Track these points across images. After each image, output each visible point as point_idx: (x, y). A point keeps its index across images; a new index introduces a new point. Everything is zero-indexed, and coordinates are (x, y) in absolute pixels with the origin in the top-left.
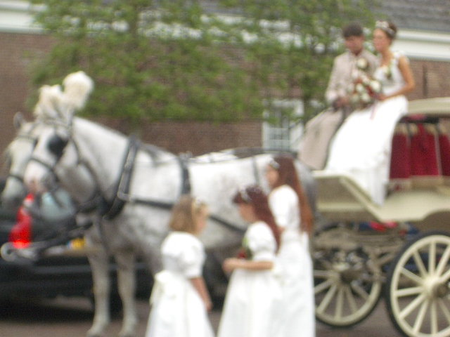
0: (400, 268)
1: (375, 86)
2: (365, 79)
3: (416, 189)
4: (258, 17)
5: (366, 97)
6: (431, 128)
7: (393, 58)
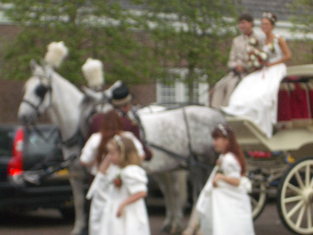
0: (286, 183)
1: (264, 56)
2: (257, 52)
3: (296, 128)
4: (157, 11)
5: (257, 64)
6: (304, 86)
7: (275, 38)
